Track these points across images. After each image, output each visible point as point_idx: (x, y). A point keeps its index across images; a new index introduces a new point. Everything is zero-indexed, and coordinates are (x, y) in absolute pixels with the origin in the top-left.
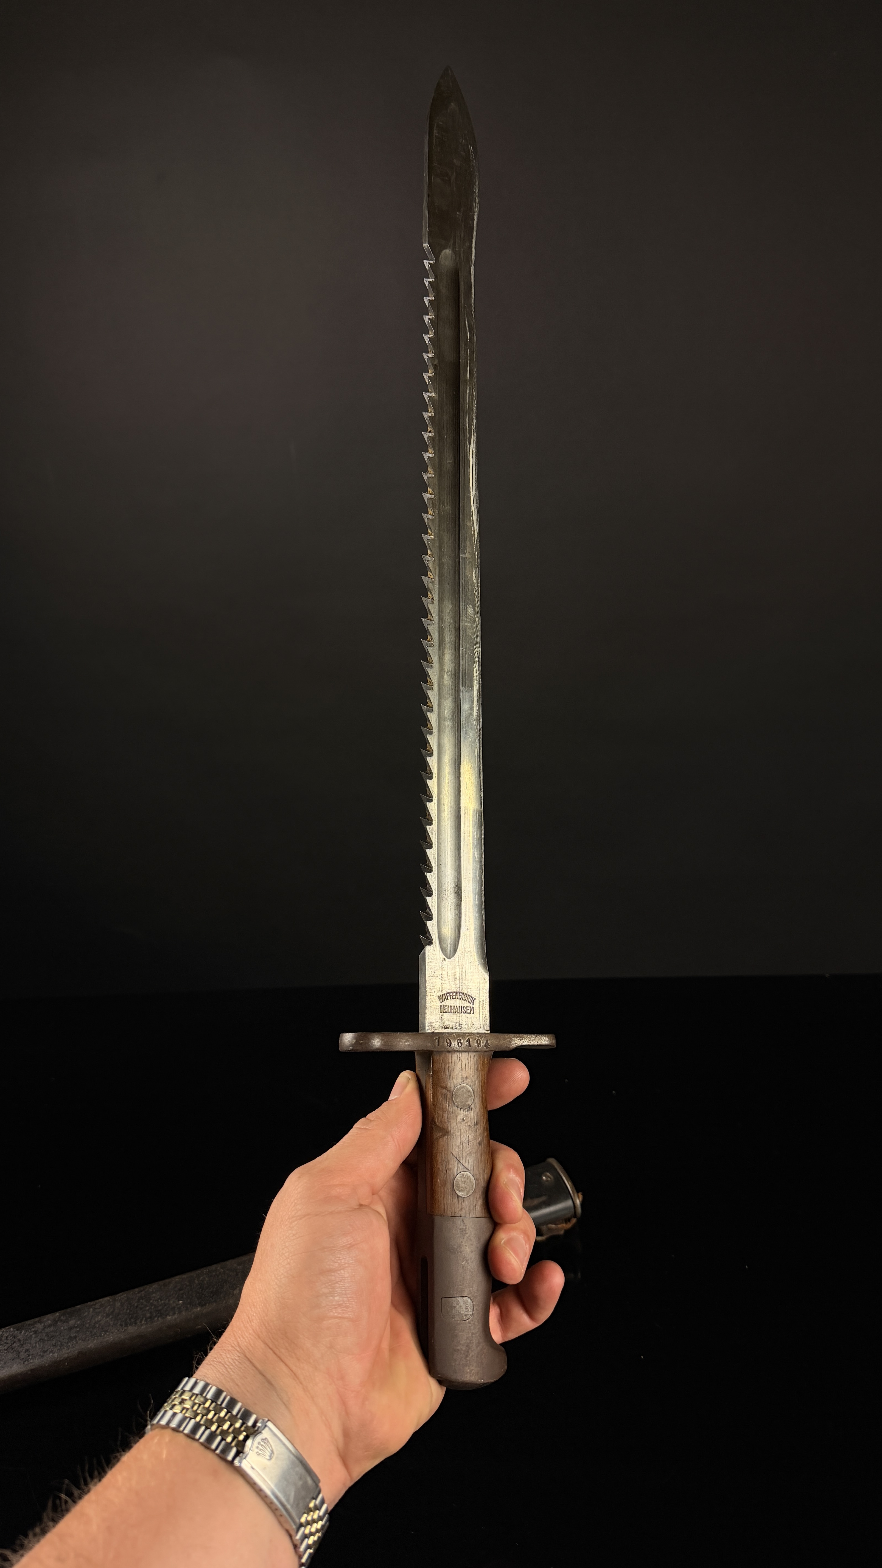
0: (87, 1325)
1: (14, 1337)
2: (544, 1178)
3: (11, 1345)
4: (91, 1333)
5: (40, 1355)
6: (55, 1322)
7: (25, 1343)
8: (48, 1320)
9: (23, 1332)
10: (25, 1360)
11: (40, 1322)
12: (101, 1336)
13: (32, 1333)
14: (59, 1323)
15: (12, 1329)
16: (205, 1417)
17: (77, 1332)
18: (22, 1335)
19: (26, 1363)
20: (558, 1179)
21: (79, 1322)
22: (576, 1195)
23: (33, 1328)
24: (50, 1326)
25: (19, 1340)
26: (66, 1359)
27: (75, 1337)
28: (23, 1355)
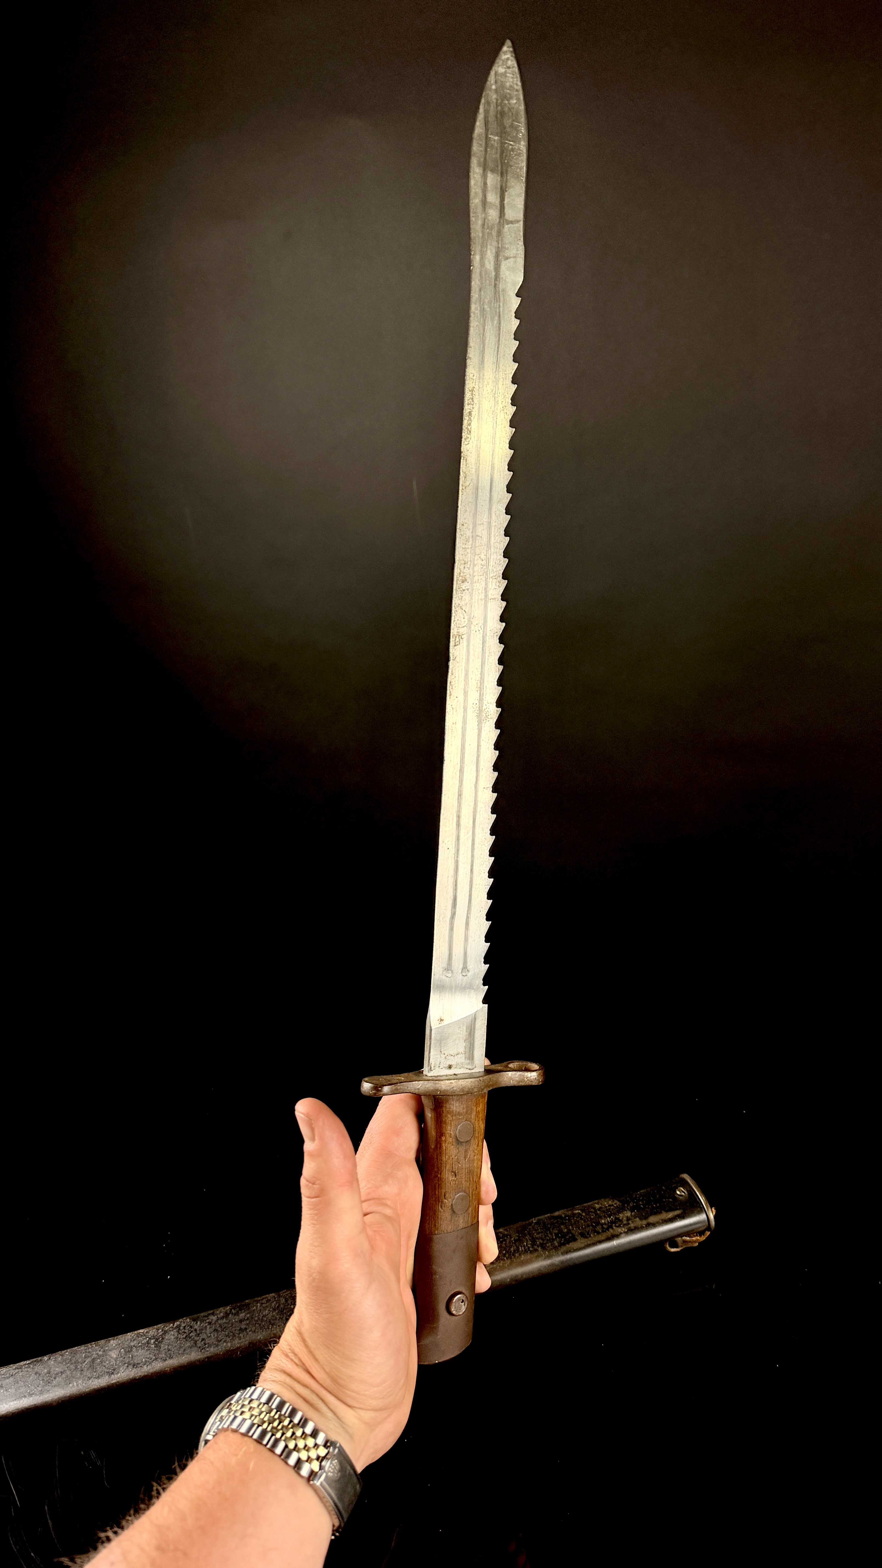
0: (256, 1319)
1: (191, 1327)
2: (678, 1192)
3: (189, 1334)
4: (260, 1325)
5: (215, 1344)
6: (226, 1315)
7: (201, 1333)
8: (221, 1312)
9: (199, 1323)
10: (202, 1349)
11: (213, 1314)
12: (269, 1328)
13: (207, 1324)
14: (230, 1316)
15: (188, 1320)
16: (271, 1425)
17: (247, 1324)
18: (197, 1326)
19: (202, 1351)
20: (691, 1193)
21: (248, 1315)
22: (710, 1209)
23: (208, 1319)
24: (222, 1318)
25: (196, 1330)
26: (238, 1348)
27: (246, 1329)
28: (199, 1344)
